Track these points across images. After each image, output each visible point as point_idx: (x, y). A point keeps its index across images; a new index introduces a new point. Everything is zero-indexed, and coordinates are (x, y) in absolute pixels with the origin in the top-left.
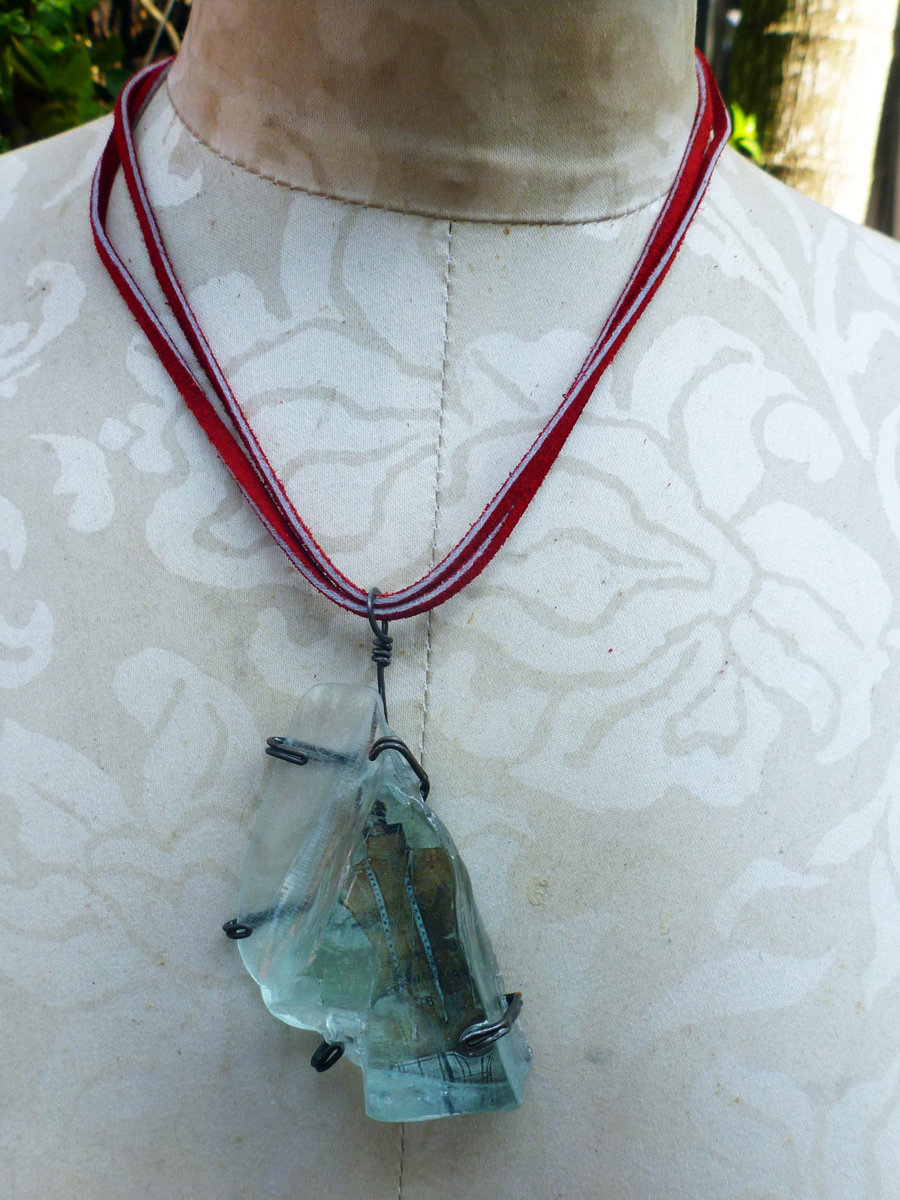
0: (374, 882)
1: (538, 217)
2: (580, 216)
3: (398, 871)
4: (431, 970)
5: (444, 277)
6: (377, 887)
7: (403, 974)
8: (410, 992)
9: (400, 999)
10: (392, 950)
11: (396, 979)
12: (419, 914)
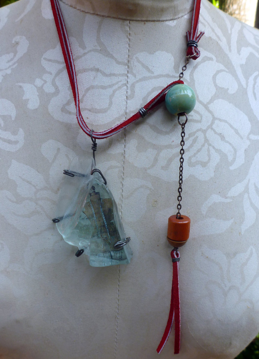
0: (92, 207)
1: (153, 19)
2: (165, 19)
3: (98, 204)
4: (107, 230)
5: (128, 36)
6: (93, 208)
7: (100, 231)
8: (101, 236)
9: (98, 237)
10: (96, 225)
11: (97, 233)
12: (104, 216)
